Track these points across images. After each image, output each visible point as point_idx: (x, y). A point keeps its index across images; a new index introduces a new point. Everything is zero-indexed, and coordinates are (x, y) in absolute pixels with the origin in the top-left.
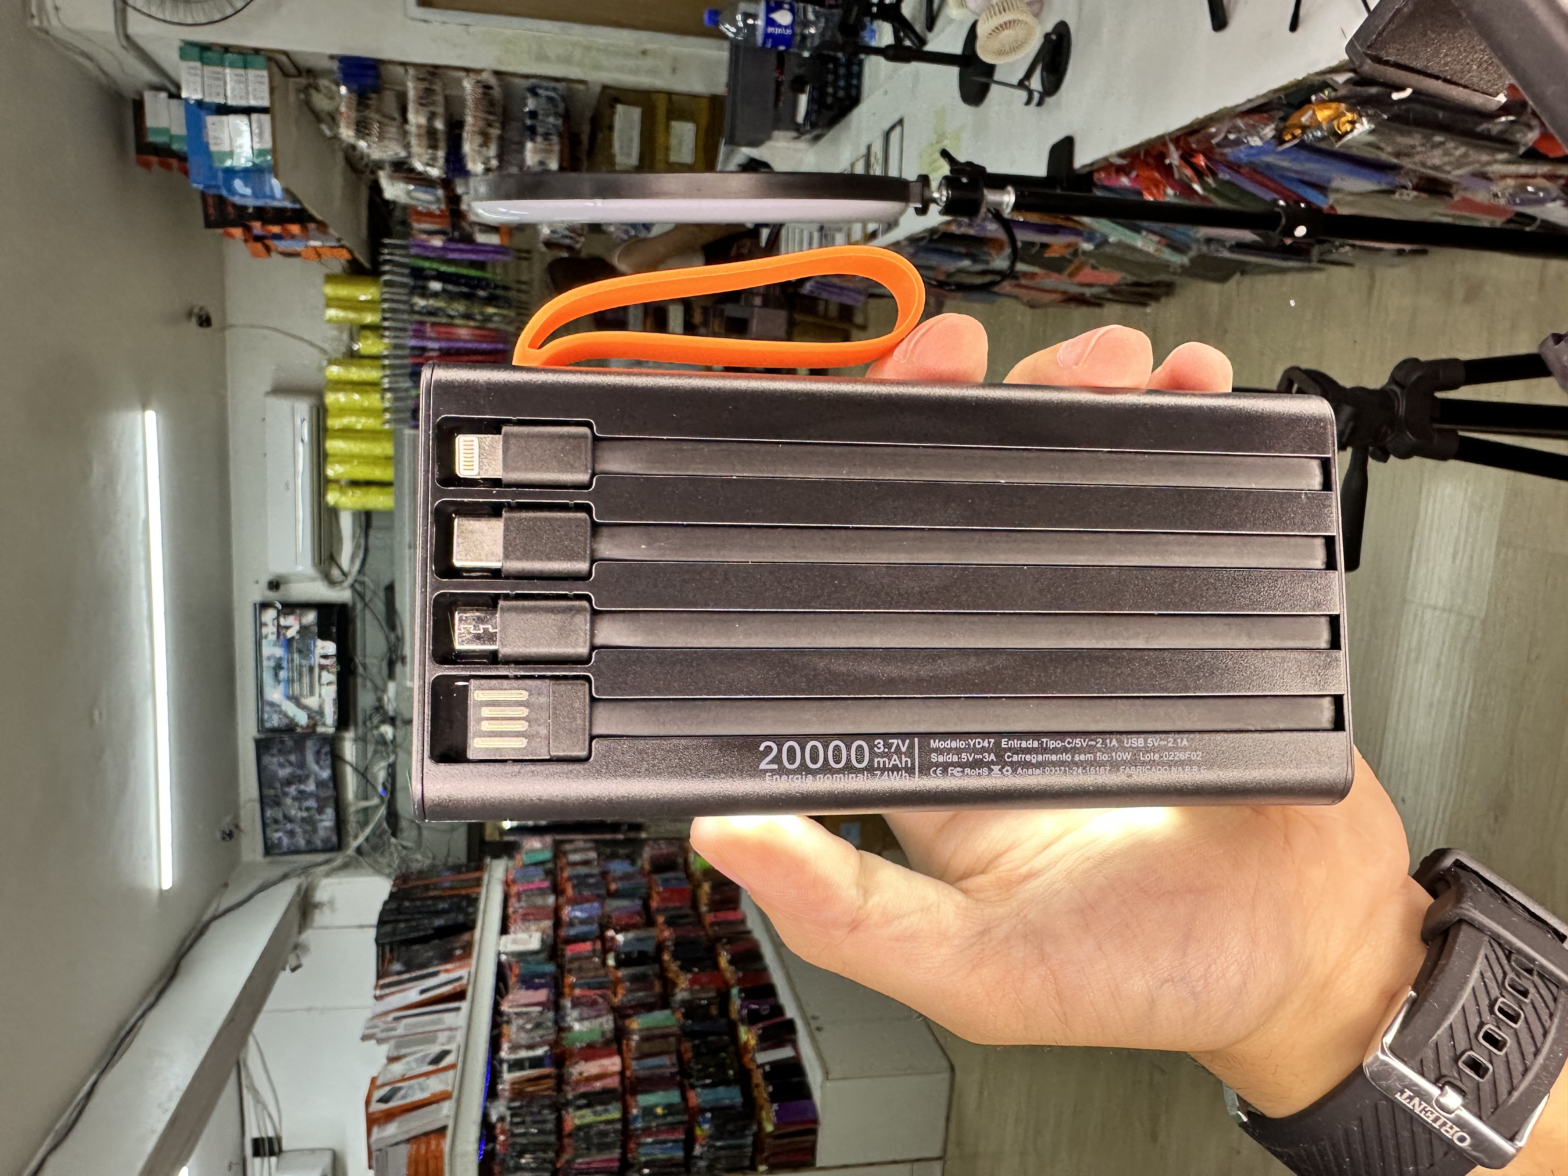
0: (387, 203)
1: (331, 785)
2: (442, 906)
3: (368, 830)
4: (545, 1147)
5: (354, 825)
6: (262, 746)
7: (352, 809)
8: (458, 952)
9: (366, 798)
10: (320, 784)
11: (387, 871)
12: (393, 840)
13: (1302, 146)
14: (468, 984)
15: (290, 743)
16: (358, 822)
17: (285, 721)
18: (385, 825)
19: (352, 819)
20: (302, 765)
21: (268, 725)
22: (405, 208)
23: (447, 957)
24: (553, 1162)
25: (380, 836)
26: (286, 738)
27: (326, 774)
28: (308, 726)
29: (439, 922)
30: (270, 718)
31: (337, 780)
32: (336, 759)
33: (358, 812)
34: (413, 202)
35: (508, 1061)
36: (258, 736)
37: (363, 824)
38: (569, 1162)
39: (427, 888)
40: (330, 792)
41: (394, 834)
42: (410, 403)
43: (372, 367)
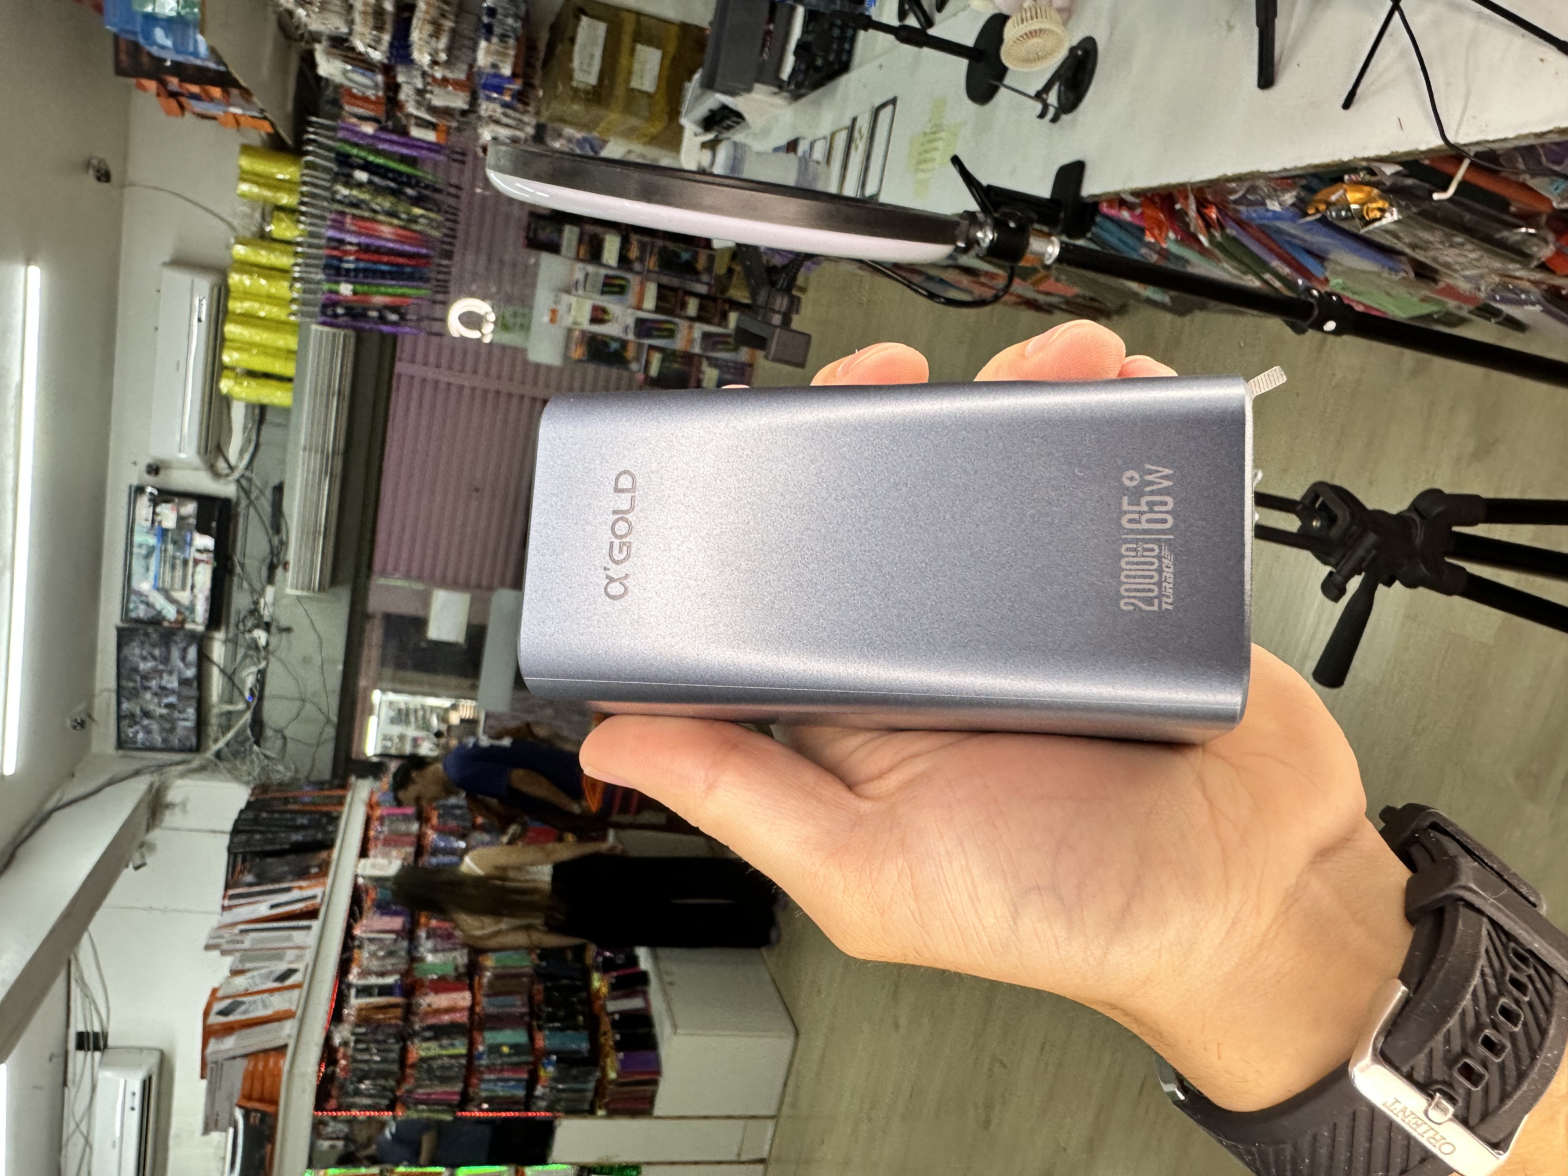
0: (319, 78)
1: (195, 684)
2: (302, 821)
3: (230, 735)
4: (386, 1075)
5: (215, 728)
6: (124, 636)
7: (215, 711)
8: (314, 870)
9: (231, 702)
10: (184, 682)
11: (246, 778)
12: (255, 748)
13: (1324, 221)
14: (321, 905)
15: (155, 636)
16: (220, 726)
17: (152, 613)
18: (249, 732)
19: (214, 721)
20: (166, 660)
21: (133, 615)
22: (338, 87)
23: (302, 874)
24: (393, 1091)
25: (242, 743)
26: (150, 630)
27: (190, 673)
28: (176, 621)
29: (297, 837)
30: (136, 608)
31: (201, 679)
32: (203, 658)
33: (221, 714)
34: (347, 83)
35: (357, 987)
36: (120, 624)
37: (225, 729)
38: (410, 1092)
39: (286, 801)
40: (193, 692)
41: (257, 743)
42: (321, 298)
43: (283, 253)
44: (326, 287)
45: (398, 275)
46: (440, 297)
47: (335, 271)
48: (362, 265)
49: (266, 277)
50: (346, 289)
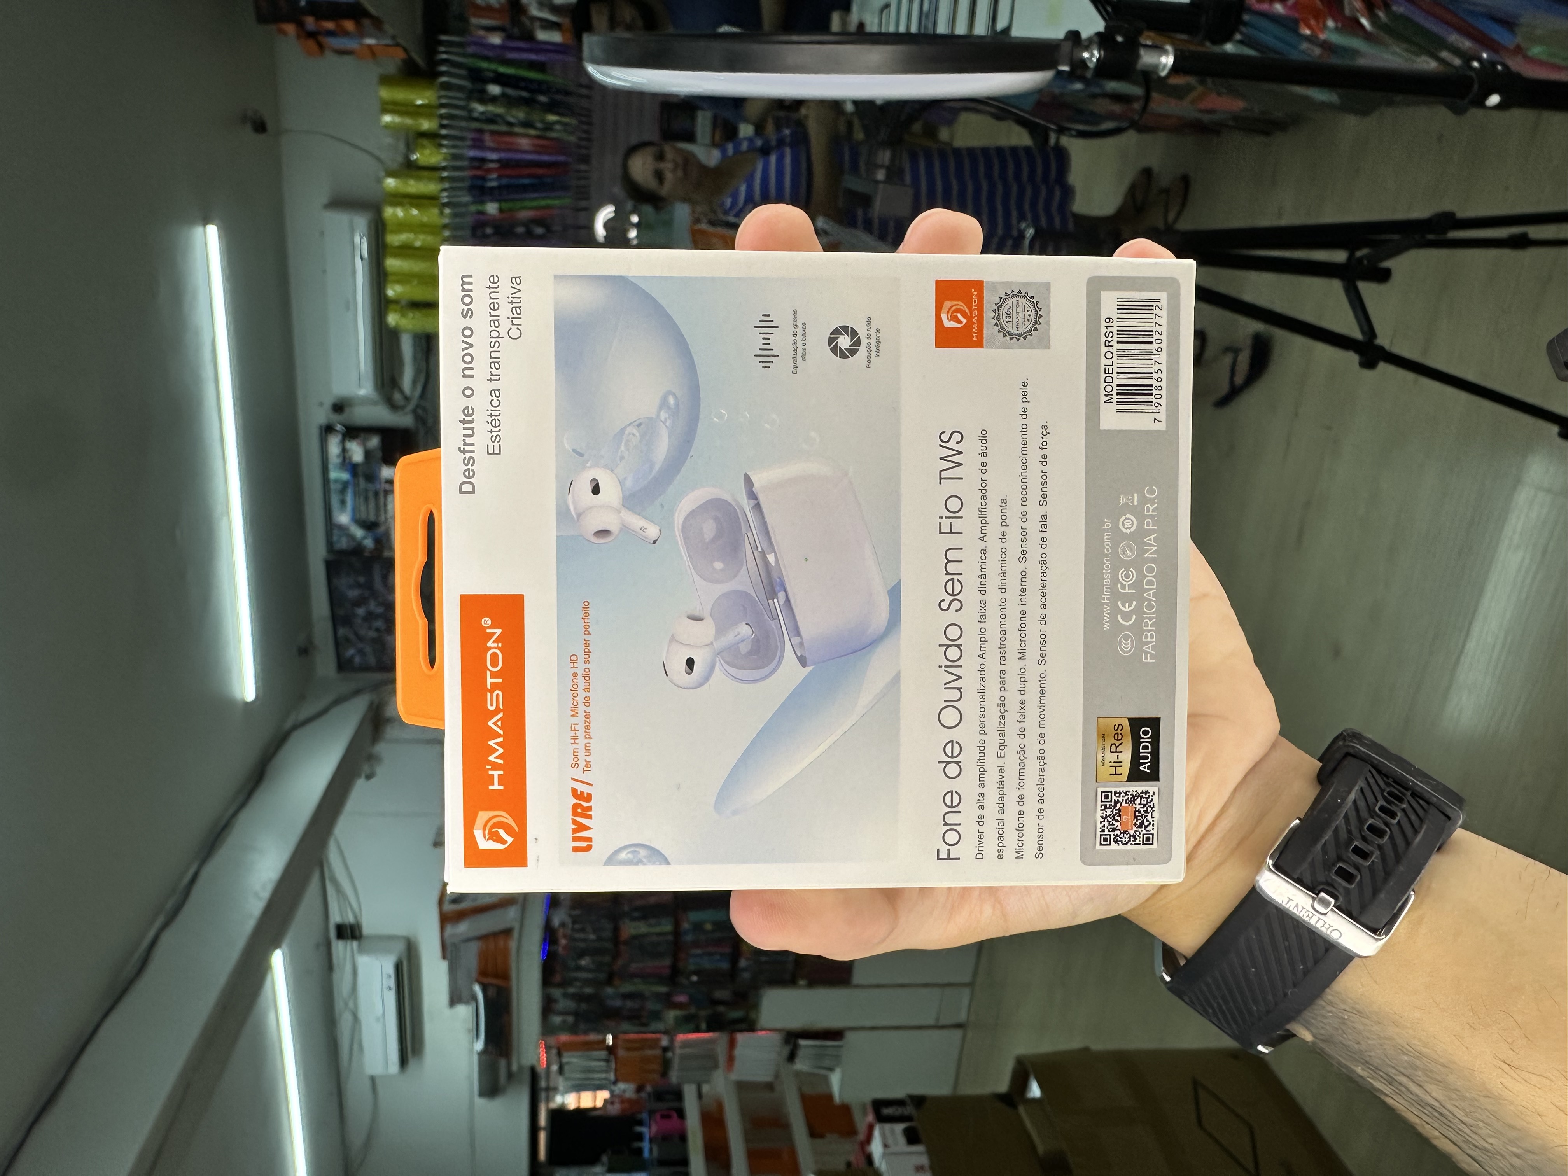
42: (469, 220)
43: (430, 179)
44: (473, 208)
45: (540, 186)
46: (583, 204)
47: (480, 191)
48: (505, 181)
49: (417, 207)
50: (492, 208)
